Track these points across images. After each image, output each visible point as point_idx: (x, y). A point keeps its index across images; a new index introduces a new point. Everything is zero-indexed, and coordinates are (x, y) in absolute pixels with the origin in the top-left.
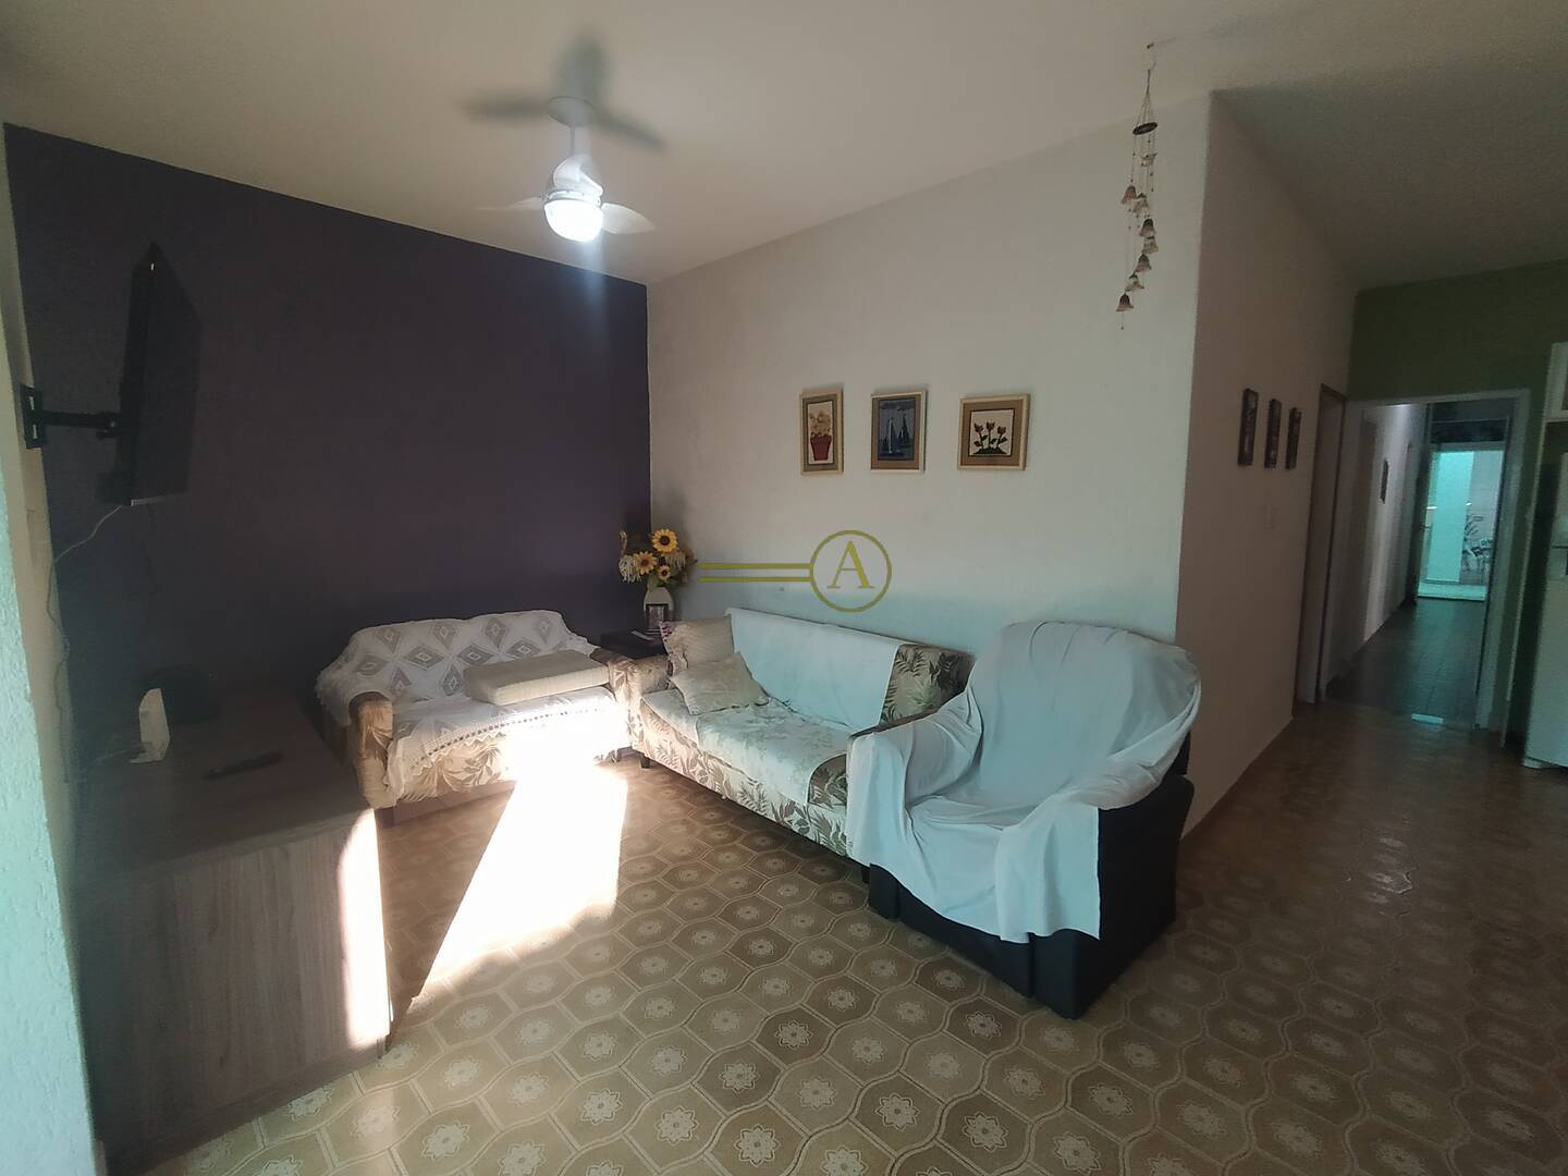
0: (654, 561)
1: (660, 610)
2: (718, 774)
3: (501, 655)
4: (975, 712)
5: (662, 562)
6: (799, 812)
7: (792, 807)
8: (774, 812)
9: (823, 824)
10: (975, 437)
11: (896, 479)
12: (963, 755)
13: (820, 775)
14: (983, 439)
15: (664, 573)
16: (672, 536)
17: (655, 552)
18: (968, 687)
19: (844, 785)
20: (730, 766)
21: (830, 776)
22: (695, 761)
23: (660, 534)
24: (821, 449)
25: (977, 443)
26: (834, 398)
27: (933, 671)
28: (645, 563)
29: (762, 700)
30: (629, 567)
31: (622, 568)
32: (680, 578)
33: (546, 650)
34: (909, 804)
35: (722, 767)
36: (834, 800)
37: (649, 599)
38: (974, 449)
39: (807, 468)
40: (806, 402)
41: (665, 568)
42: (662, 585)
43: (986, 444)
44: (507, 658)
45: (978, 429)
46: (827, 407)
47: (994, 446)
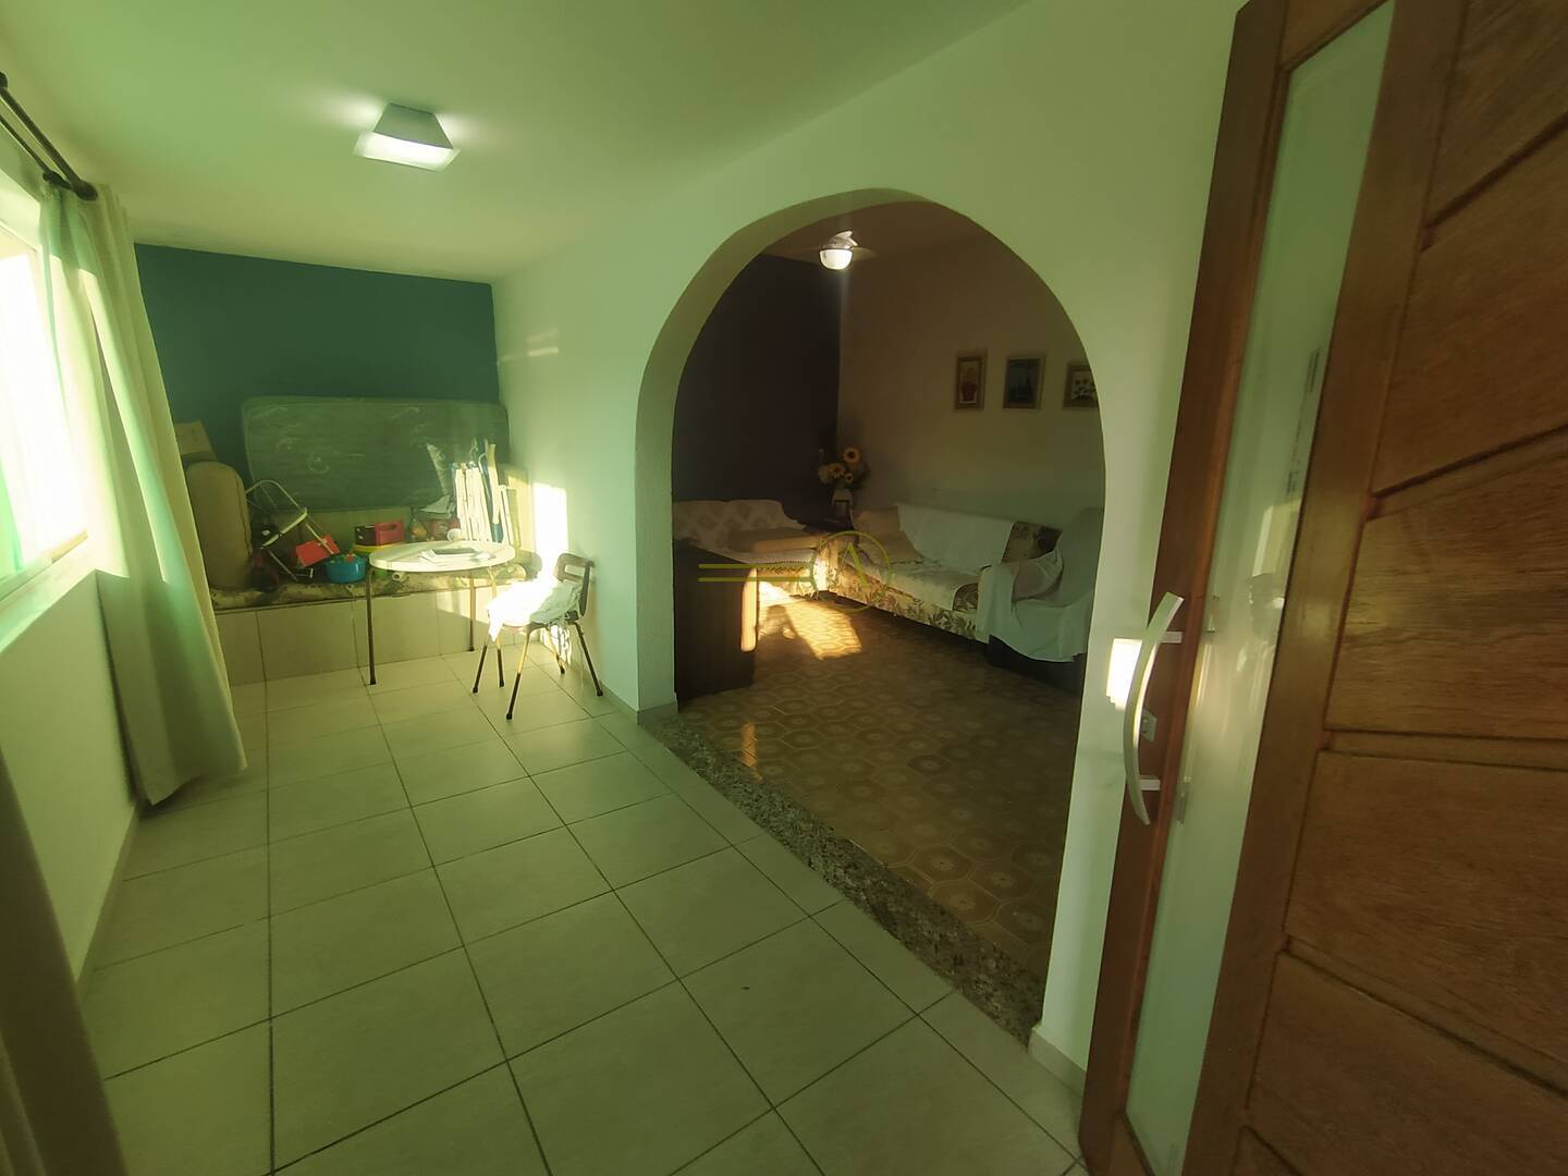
0: (843, 469)
1: (844, 505)
2: (892, 600)
3: (747, 526)
4: (1060, 560)
5: (848, 471)
6: (946, 617)
7: (942, 613)
8: (930, 619)
9: (961, 622)
10: (1075, 388)
11: (1018, 415)
12: (1049, 579)
13: (960, 593)
14: (1080, 389)
15: (849, 478)
16: (856, 452)
17: (844, 463)
18: (1057, 548)
19: (977, 597)
20: (901, 593)
21: (967, 594)
22: (876, 594)
23: (847, 451)
24: (969, 393)
25: (1076, 393)
26: (980, 359)
27: (1035, 537)
28: (837, 470)
29: (919, 560)
30: (825, 473)
31: (820, 474)
32: (858, 482)
33: (774, 526)
34: (1014, 601)
35: (895, 595)
36: (969, 605)
37: (836, 497)
38: (1074, 396)
39: (958, 406)
40: (961, 360)
41: (850, 475)
42: (847, 487)
43: (1082, 394)
44: (751, 529)
45: (1078, 383)
46: (975, 365)
47: (1087, 394)
